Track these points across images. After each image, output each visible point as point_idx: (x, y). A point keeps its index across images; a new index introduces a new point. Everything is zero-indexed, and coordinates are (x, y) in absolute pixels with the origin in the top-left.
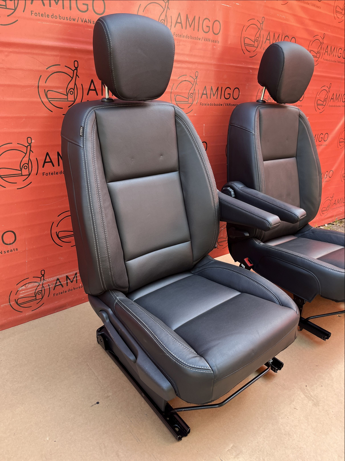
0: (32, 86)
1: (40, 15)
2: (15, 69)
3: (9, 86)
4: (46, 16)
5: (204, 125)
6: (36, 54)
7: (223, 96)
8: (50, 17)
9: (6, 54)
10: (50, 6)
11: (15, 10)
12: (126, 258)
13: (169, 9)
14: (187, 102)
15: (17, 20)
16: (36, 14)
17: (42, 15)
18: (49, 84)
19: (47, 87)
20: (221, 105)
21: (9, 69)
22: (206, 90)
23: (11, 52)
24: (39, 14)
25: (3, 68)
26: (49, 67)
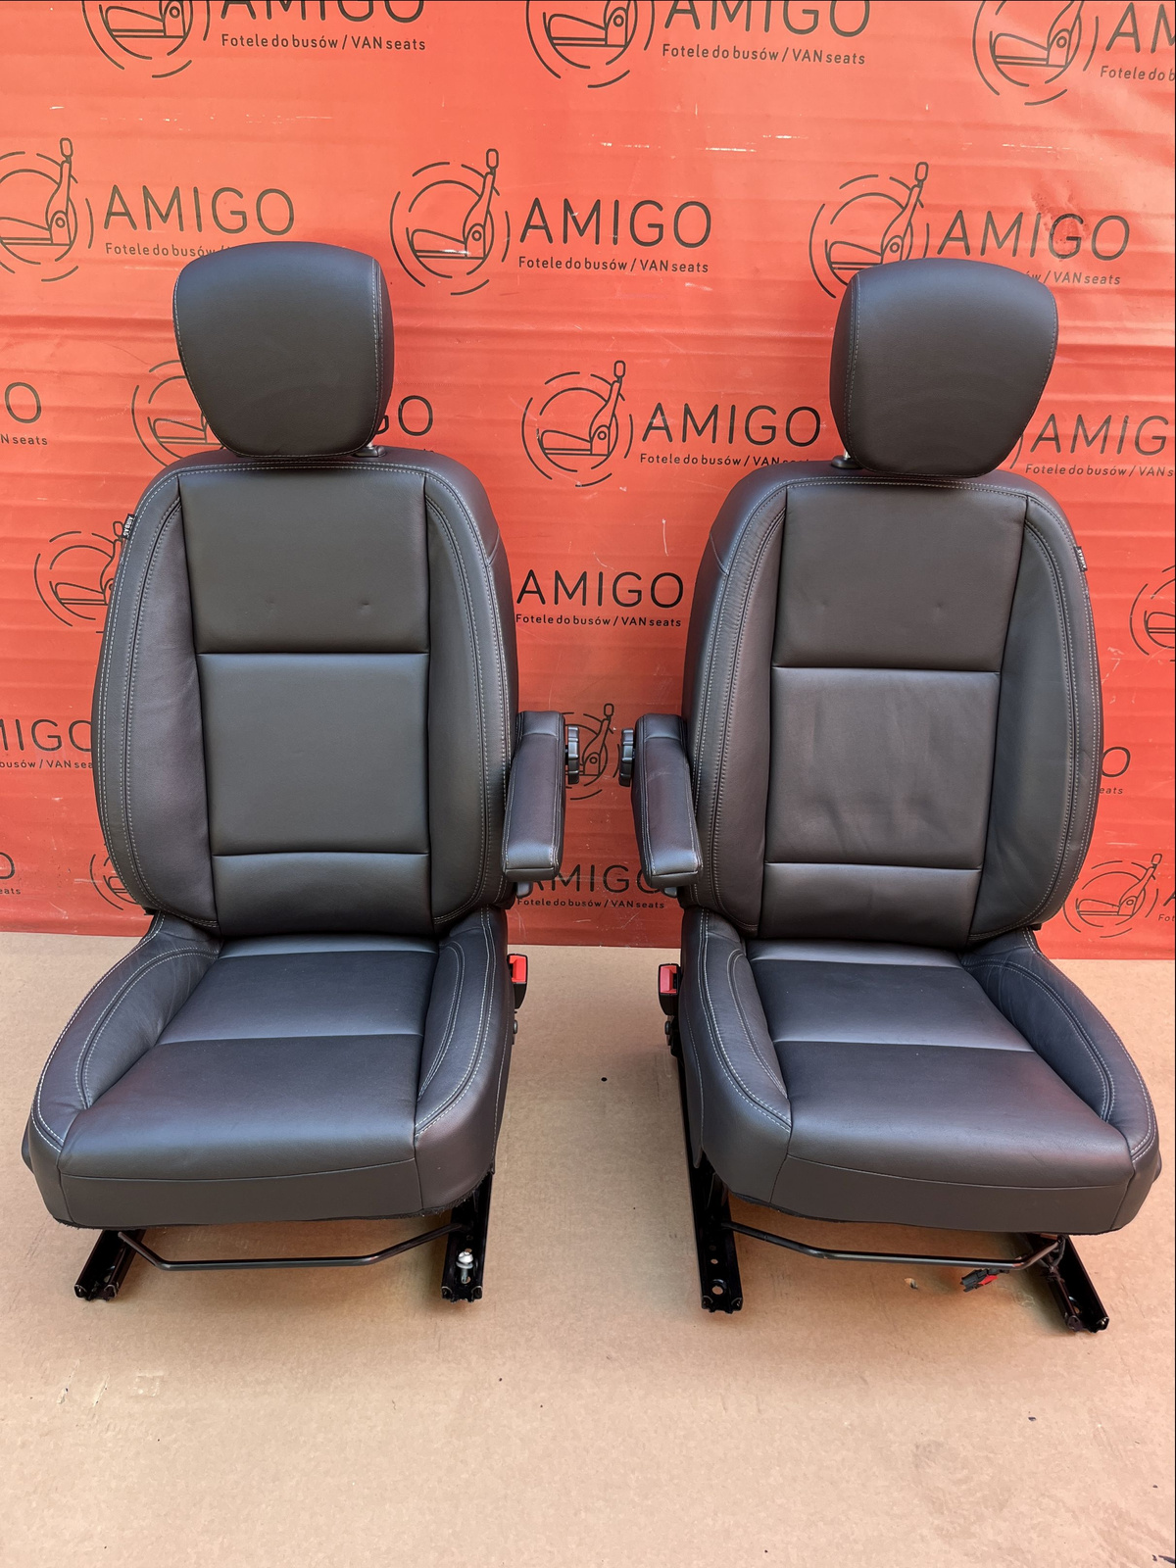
0: (118, 410)
1: (127, 250)
2: (79, 374)
3: (67, 409)
4: (141, 252)
5: (664, 522)
6: (125, 339)
7: (739, 435)
8: (151, 251)
9: (56, 341)
10: (149, 228)
11: (71, 244)
12: (213, 849)
13: (497, 191)
14: (587, 450)
15: (77, 267)
16: (118, 250)
17: (132, 250)
18: (157, 404)
19: (152, 412)
20: (737, 462)
21: (65, 373)
22: (662, 414)
23: (67, 337)
24: (125, 247)
25: (53, 372)
26: (157, 367)
